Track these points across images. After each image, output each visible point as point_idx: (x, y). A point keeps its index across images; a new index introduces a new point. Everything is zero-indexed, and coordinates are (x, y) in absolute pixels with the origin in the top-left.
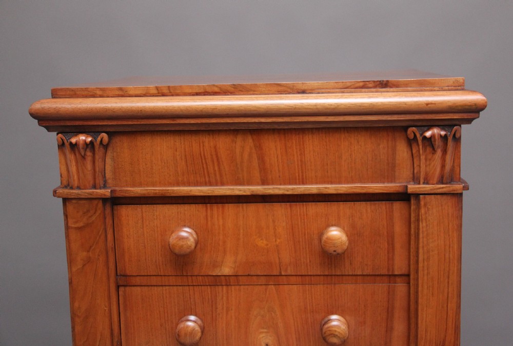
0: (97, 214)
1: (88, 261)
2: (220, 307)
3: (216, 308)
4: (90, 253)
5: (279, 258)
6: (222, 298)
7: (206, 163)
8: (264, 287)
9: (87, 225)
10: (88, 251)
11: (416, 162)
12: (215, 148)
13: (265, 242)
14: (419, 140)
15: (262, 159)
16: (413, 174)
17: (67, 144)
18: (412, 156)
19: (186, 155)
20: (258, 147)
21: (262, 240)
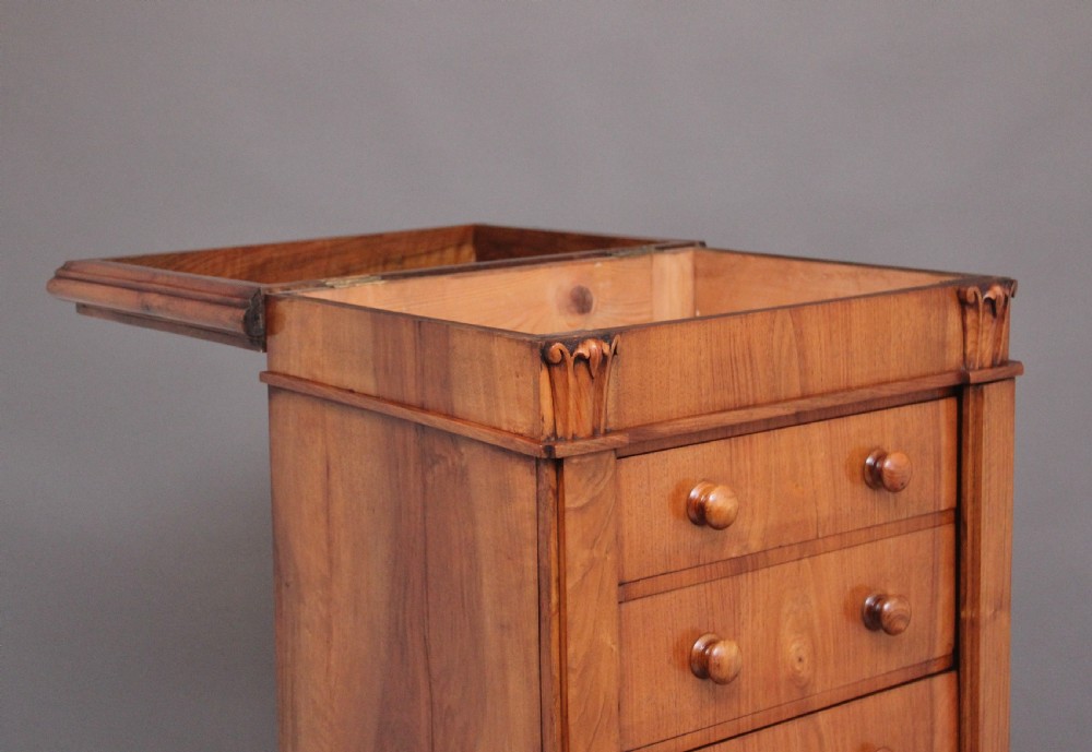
0: (608, 478)
1: (592, 564)
2: (743, 610)
3: (740, 614)
4: (595, 551)
5: (817, 511)
6: (747, 595)
7: (737, 369)
8: (796, 563)
9: (593, 501)
10: (592, 548)
11: (971, 337)
12: (749, 343)
13: (800, 488)
14: (981, 304)
15: (802, 355)
16: (964, 354)
17: (570, 360)
18: (964, 329)
19: (711, 360)
20: (800, 335)
21: (797, 486)
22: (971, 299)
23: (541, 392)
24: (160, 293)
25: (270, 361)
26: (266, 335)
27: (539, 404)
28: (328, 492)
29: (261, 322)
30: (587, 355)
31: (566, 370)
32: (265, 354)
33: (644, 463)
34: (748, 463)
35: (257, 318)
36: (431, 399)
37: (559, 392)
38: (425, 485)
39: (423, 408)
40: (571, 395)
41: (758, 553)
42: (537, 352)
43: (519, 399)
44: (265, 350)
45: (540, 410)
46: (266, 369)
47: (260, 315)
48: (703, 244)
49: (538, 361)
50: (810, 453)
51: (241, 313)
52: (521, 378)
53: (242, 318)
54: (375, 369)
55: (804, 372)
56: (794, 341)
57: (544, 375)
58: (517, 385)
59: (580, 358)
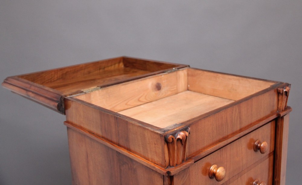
5: (242, 163)
7: (223, 127)
8: (237, 180)
11: (280, 103)
12: (226, 118)
13: (239, 158)
14: (284, 93)
15: (240, 118)
16: (278, 107)
17: (175, 140)
18: (278, 100)
19: (216, 127)
20: (240, 113)
21: (238, 157)
22: (281, 92)
23: (165, 152)
24: (33, 92)
25: (67, 118)
26: (65, 110)
27: (164, 156)
28: (88, 162)
29: (63, 106)
30: (181, 138)
31: (174, 144)
32: (65, 116)
33: (197, 164)
34: (225, 155)
35: (62, 105)
36: (121, 143)
37: (171, 151)
38: (121, 170)
39: (119, 145)
40: (176, 152)
41: (227, 181)
42: (163, 138)
43: (156, 152)
44: (65, 114)
45: (165, 158)
46: (65, 120)
47: (63, 104)
48: (189, 66)
49: (163, 142)
50: (241, 147)
51: (57, 104)
52: (156, 145)
53: (57, 106)
54: (101, 129)
55: (241, 123)
56: (238, 115)
57: (166, 146)
58: (155, 147)
59: (179, 139)
